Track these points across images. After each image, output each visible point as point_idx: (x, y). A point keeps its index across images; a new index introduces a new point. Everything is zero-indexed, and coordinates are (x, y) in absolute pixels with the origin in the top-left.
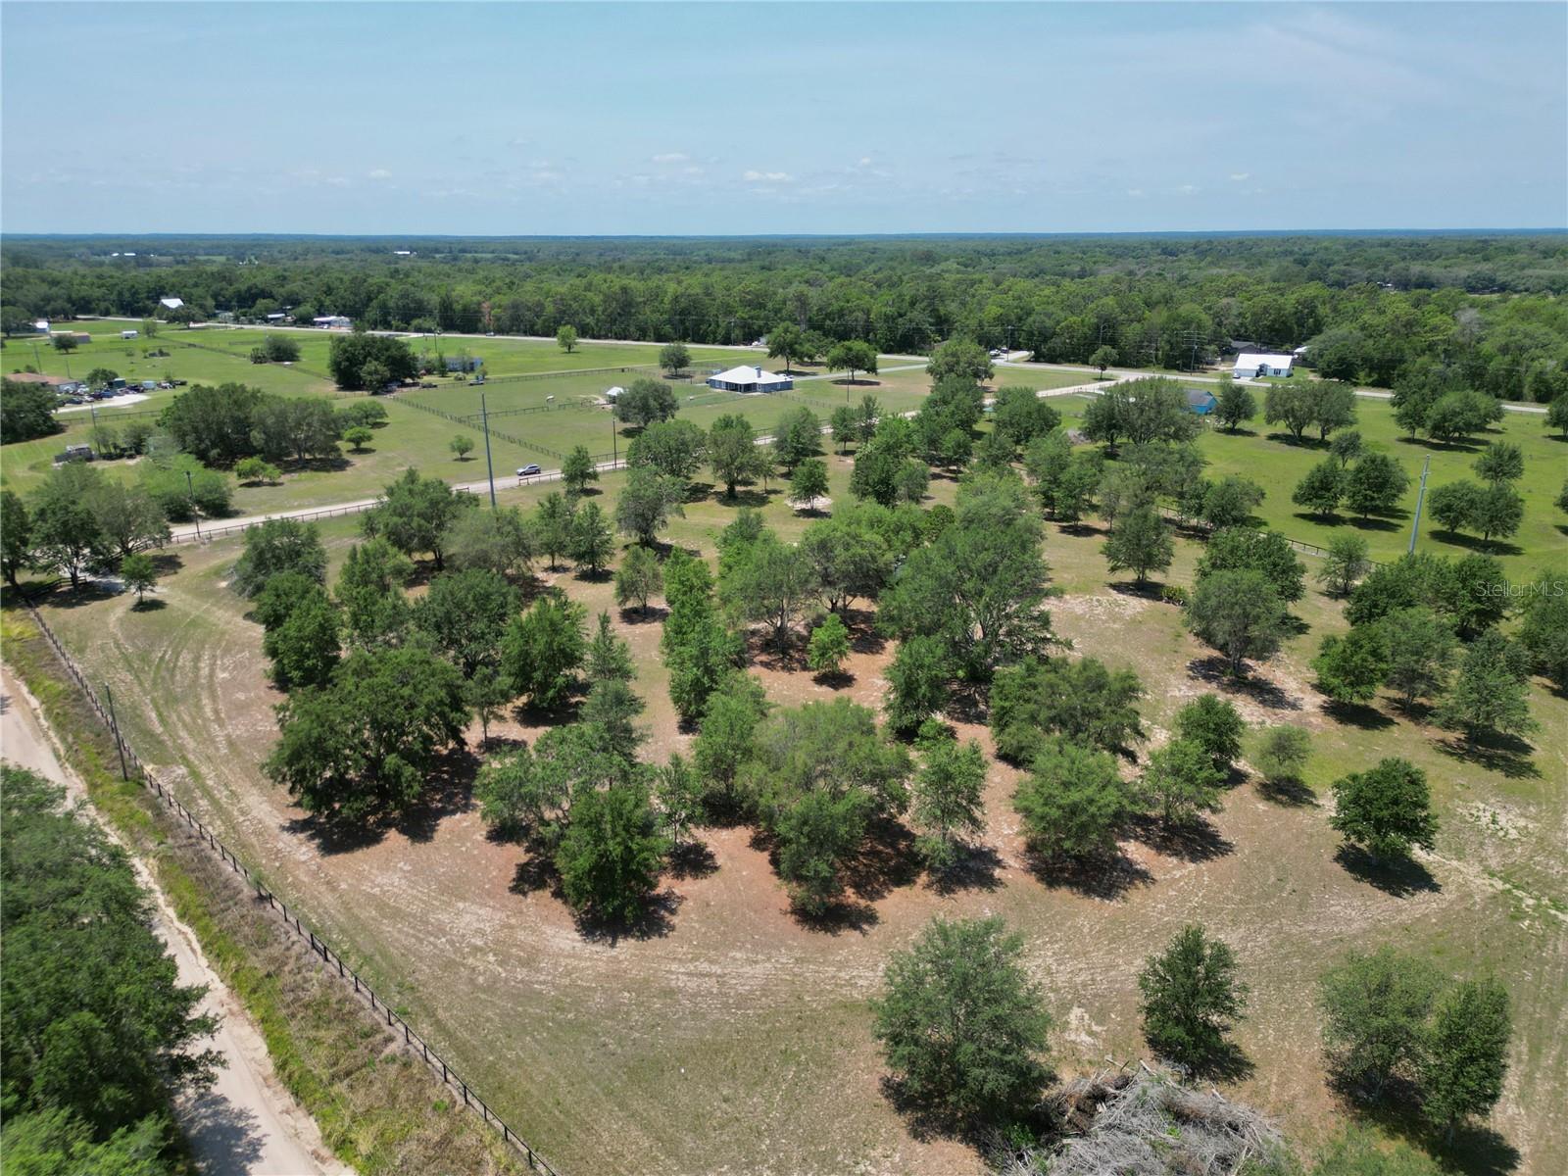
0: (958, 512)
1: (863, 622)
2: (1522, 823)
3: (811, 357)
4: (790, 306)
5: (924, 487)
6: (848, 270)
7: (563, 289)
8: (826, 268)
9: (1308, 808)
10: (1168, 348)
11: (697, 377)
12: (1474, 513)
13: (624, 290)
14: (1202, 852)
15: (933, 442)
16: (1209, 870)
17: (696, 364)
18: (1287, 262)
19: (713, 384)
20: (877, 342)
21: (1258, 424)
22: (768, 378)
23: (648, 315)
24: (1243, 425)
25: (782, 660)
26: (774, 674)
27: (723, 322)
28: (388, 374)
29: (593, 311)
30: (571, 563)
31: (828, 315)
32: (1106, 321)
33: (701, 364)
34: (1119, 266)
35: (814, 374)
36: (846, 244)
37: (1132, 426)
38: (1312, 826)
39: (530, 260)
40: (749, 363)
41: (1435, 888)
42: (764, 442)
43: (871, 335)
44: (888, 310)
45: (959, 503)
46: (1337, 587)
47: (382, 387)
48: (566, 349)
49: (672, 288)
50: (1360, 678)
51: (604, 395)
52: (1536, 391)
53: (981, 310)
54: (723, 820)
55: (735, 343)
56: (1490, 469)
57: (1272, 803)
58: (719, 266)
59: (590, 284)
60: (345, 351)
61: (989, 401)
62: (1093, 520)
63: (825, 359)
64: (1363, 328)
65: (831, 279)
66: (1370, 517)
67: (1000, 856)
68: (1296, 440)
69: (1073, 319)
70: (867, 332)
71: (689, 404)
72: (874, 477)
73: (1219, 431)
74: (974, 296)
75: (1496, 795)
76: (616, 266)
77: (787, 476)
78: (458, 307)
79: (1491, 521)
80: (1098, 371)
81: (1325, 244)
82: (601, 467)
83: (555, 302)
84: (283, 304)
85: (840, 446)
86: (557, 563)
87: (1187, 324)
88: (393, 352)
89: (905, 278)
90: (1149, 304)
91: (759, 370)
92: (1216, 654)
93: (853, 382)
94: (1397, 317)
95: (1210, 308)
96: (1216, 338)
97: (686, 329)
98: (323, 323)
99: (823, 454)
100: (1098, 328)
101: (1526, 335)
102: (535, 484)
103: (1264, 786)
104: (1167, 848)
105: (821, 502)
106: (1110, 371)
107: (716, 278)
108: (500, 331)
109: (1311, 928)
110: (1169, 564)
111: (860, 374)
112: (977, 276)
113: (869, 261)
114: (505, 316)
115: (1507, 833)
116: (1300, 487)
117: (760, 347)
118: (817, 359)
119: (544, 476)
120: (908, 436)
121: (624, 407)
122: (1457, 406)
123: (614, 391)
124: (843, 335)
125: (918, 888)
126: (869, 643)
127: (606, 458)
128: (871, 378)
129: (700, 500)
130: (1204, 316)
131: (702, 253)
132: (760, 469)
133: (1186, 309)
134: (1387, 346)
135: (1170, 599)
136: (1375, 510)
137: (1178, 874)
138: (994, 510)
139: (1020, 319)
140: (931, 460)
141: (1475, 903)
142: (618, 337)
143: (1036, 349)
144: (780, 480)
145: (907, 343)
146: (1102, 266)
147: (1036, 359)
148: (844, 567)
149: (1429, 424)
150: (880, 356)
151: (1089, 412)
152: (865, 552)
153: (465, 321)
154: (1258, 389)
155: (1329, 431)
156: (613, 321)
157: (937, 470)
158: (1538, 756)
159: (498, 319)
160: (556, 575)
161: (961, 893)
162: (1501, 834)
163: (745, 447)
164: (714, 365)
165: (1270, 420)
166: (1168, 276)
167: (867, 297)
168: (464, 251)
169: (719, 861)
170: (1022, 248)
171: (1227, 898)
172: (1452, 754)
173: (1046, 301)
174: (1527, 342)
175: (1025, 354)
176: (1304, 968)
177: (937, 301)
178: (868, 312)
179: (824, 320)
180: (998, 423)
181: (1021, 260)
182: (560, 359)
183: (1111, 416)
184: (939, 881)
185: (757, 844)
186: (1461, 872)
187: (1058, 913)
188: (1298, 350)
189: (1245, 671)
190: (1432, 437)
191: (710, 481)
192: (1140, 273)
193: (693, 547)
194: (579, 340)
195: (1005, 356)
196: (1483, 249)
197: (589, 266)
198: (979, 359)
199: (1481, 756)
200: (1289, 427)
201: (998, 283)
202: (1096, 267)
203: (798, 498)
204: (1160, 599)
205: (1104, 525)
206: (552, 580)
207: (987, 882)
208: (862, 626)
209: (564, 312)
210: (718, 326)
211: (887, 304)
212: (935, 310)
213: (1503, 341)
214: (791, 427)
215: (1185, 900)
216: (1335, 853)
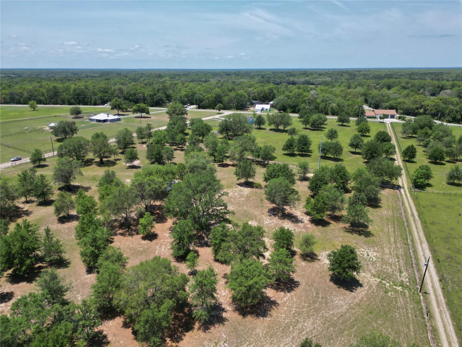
0: (187, 165)
1: (158, 210)
2: (375, 254)
3: (126, 109)
4: (117, 92)
5: (172, 155)
6: (135, 80)
7: (31, 87)
8: (127, 79)
9: (317, 261)
10: (236, 104)
11: (85, 118)
12: (331, 150)
13: (55, 87)
14: (290, 287)
15: (173, 138)
16: (295, 295)
17: (84, 113)
18: (259, 77)
19: (91, 120)
20: (148, 103)
21: (266, 126)
22: (111, 117)
23: (65, 96)
24: (262, 126)
25: (128, 231)
26: (126, 238)
27: (93, 98)
29: (43, 95)
30: (33, 199)
31: (130, 95)
32: (218, 96)
33: (86, 113)
34: (216, 79)
35: (128, 115)
36: (133, 72)
37: (233, 129)
38: (320, 269)
39: (20, 76)
40: (104, 112)
41: (361, 286)
42: (112, 141)
43: (146, 101)
44: (150, 93)
45: (187, 163)
46: (302, 177)
48: (33, 109)
49: (73, 86)
50: (319, 211)
51: (48, 126)
52: (332, 112)
53: (180, 93)
54: (109, 316)
55: (98, 105)
56: (329, 136)
57: (306, 262)
58: (90, 79)
59: (41, 85)
61: (188, 122)
62: (228, 162)
63: (131, 110)
64: (286, 96)
65: (130, 83)
66: (303, 153)
67: (223, 306)
68: (277, 130)
69: (209, 95)
70: (144, 100)
71: (82, 128)
72: (155, 153)
73: (256, 129)
74: (177, 88)
75: (365, 245)
76: (53, 79)
77: (122, 153)
79: (336, 152)
80: (218, 111)
81: (267, 72)
82: (46, 156)
83: (28, 92)
85: (141, 141)
86: (28, 199)
87: (241, 96)
89: (154, 82)
90: (230, 91)
91: (108, 114)
92: (274, 205)
93: (142, 117)
94: (295, 93)
95: (246, 91)
96: (249, 100)
97: (79, 100)
99: (135, 144)
100: (216, 98)
101: (327, 97)
102: (19, 165)
103: (302, 255)
104: (279, 289)
105: (136, 163)
106: (222, 111)
107: (89, 83)
109: (332, 312)
110: (255, 176)
111: (144, 114)
112: (176, 82)
113: (141, 77)
114: (8, 98)
115: (373, 259)
116: (284, 146)
117: (107, 106)
118: (128, 110)
119: (23, 161)
120: (164, 137)
121: (56, 131)
122: (317, 118)
123: (52, 125)
124: (136, 102)
125: (195, 330)
126: (161, 219)
127: (50, 151)
128: (148, 116)
129: (89, 165)
130: (245, 94)
132: (112, 152)
133: (241, 92)
134: (294, 101)
135: (256, 187)
136: (305, 151)
137: (285, 299)
138: (199, 164)
139: (192, 95)
140: (172, 144)
141: (374, 290)
142: (54, 104)
143: (198, 105)
144: (120, 155)
145: (158, 103)
146: (211, 79)
147: (199, 108)
148: (149, 193)
149: (310, 124)
150: (150, 108)
151: (220, 125)
152: (157, 186)
154: (264, 114)
155: (286, 127)
156: (51, 98)
157: (175, 147)
158: (371, 228)
160: (28, 205)
161: (212, 328)
162: (371, 259)
163: (105, 145)
164: (91, 113)
165: (270, 125)
166: (230, 81)
167: (143, 89)
169: (110, 338)
170: (187, 73)
171: (303, 306)
172: (349, 232)
173: (199, 89)
174: (328, 99)
175: (195, 106)
176: (334, 331)
177: (166, 90)
178: (144, 94)
179: (129, 96)
180: (193, 130)
181: (188, 77)
182: (29, 113)
183: (227, 127)
184: (203, 325)
185: (126, 325)
186: (366, 277)
187: (249, 329)
188: (270, 103)
189: (285, 211)
190: (311, 127)
191: (93, 157)
192: (222, 81)
193: (87, 185)
194: (38, 105)
195: (189, 107)
196: (306, 74)
197: (42, 79)
198: (183, 109)
199: (357, 231)
200: (275, 126)
201: (183, 84)
202: (209, 79)
203: (127, 162)
204: (253, 187)
205: (231, 163)
206: (26, 207)
207: (221, 320)
208: (158, 211)
209: (32, 96)
210: (92, 99)
211: (150, 91)
212: (166, 93)
213: (322, 99)
214: (122, 136)
215: (290, 311)
216: (330, 278)
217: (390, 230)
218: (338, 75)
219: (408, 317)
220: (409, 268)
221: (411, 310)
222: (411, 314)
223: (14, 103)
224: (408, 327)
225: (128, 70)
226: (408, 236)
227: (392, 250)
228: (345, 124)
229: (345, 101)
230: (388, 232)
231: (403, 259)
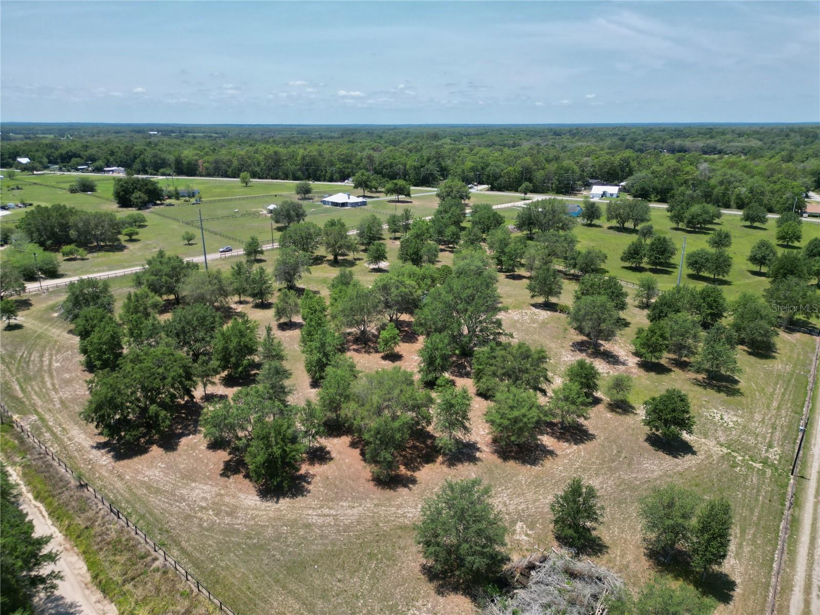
0: (454, 268)
1: (407, 327)
2: (735, 419)
3: (376, 188)
4: (364, 162)
5: (436, 256)
6: (394, 143)
7: (243, 153)
8: (383, 142)
9: (632, 415)
10: (557, 183)
11: (316, 199)
12: (708, 265)
13: (276, 153)
14: (580, 439)
15: (440, 233)
16: (584, 449)
17: (315, 192)
18: (615, 139)
19: (324, 202)
20: (410, 181)
21: (602, 221)
22: (354, 199)
23: (289, 166)
24: (595, 222)
25: (364, 348)
26: (360, 355)
27: (329, 169)
28: (147, 199)
29: (259, 164)
30: (250, 299)
31: (384, 167)
32: (526, 169)
33: (318, 192)
34: (532, 141)
35: (378, 197)
36: (392, 129)
37: (541, 223)
38: (633, 424)
39: (224, 137)
40: (344, 192)
41: (694, 453)
42: (353, 233)
43: (407, 177)
44: (416, 164)
45: (454, 264)
46: (643, 303)
47: (143, 206)
48: (244, 185)
49: (301, 152)
50: (655, 349)
51: (266, 209)
52: (737, 203)
53: (463, 164)
54: (335, 433)
55: (336, 181)
56: (715, 243)
57: (614, 413)
58: (326, 140)
59: (257, 150)
60: (122, 186)
61: (468, 211)
62: (522, 272)
63: (383, 190)
64: (653, 173)
65: (386, 147)
66: (658, 267)
67: (479, 446)
68: (622, 229)
69: (510, 168)
70: (405, 175)
71: (312, 213)
72: (410, 251)
73: (584, 225)
74: (459, 157)
75: (723, 405)
76: (271, 140)
77: (365, 251)
78: (184, 162)
79: (716, 269)
80: (523, 195)
81: (634, 130)
82: (265, 247)
83: (238, 160)
84: (86, 161)
85: (393, 235)
86: (242, 299)
87: (567, 170)
88: (150, 187)
89: (424, 147)
90: (548, 161)
91: (349, 195)
92: (585, 338)
93: (398, 201)
94: (669, 167)
95: (578, 163)
96: (581, 178)
97: (309, 174)
98: (109, 171)
99: (384, 239)
100: (522, 173)
101: (731, 176)
102: (230, 257)
103: (610, 405)
104: (563, 438)
105: (383, 265)
106: (529, 195)
107: (324, 147)
108: (208, 175)
109: (635, 476)
110: (560, 293)
111: (402, 197)
112: (461, 146)
113: (405, 138)
114: (211, 168)
115: (728, 424)
116: (624, 253)
117: (349, 183)
118: (379, 189)
119: (234, 253)
120: (428, 229)
121: (277, 215)
122: (699, 212)
123: (272, 207)
124: (393, 177)
125: (437, 464)
126: (410, 338)
127: (268, 242)
128: (407, 199)
129: (319, 264)
130: (575, 167)
131: (317, 133)
132: (350, 247)
133: (566, 163)
134: (664, 182)
135: (561, 311)
136: (661, 264)
137: (568, 451)
138: (472, 267)
139: (483, 168)
140: (439, 242)
141: (714, 460)
142: (273, 178)
143: (492, 184)
144: (361, 253)
145: (425, 181)
146: (524, 141)
147: (492, 189)
148: (396, 298)
149: (686, 221)
150: (412, 188)
151: (519, 216)
152: (407, 290)
153: (190, 170)
154: (602, 204)
155: (637, 225)
156: (270, 170)
157: (443, 247)
158: (742, 385)
159: (207, 169)
160: (242, 306)
161: (460, 466)
162: (725, 425)
163: (343, 236)
164: (325, 193)
165: (609, 219)
166: (557, 146)
167: (405, 157)
168: (187, 132)
169: (333, 455)
170: (483, 131)
171: (593, 462)
172: (700, 386)
173: (495, 159)
174: (732, 179)
175: (486, 186)
176: (631, 496)
177: (440, 159)
178: (405, 165)
179: (382, 169)
180: (473, 222)
181: (483, 138)
182: (241, 190)
183: (530, 218)
184: (448, 460)
185: (353, 445)
186: (706, 445)
187: (509, 474)
188: (622, 184)
189: (599, 347)
190: (687, 227)
191: (324, 254)
192: (543, 145)
193: (316, 289)
194: (251, 180)
195: (476, 187)
196: (710, 133)
197: (256, 141)
198: (463, 189)
199: (715, 386)
200: (618, 222)
201: (471, 150)
202: (521, 142)
203: (371, 262)
204: (556, 311)
205: (528, 274)
206: (239, 308)
207: (473, 459)
208: (406, 329)
209: (243, 165)
210: (326, 172)
211: (415, 161)
212: (440, 164)
213: (720, 178)
214: (367, 225)
215: (572, 464)
216: (645, 437)
217: (777, 391)
218: (778, 135)
219: (757, 500)
220: (789, 443)
221: (766, 492)
222: (764, 497)
223: (219, 176)
224: (752, 511)
225: (384, 126)
226: (806, 403)
227: (766, 418)
228: (756, 224)
229: (765, 184)
230: (772, 394)
231: (782, 431)
